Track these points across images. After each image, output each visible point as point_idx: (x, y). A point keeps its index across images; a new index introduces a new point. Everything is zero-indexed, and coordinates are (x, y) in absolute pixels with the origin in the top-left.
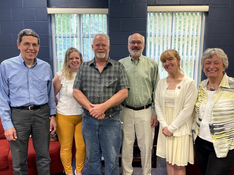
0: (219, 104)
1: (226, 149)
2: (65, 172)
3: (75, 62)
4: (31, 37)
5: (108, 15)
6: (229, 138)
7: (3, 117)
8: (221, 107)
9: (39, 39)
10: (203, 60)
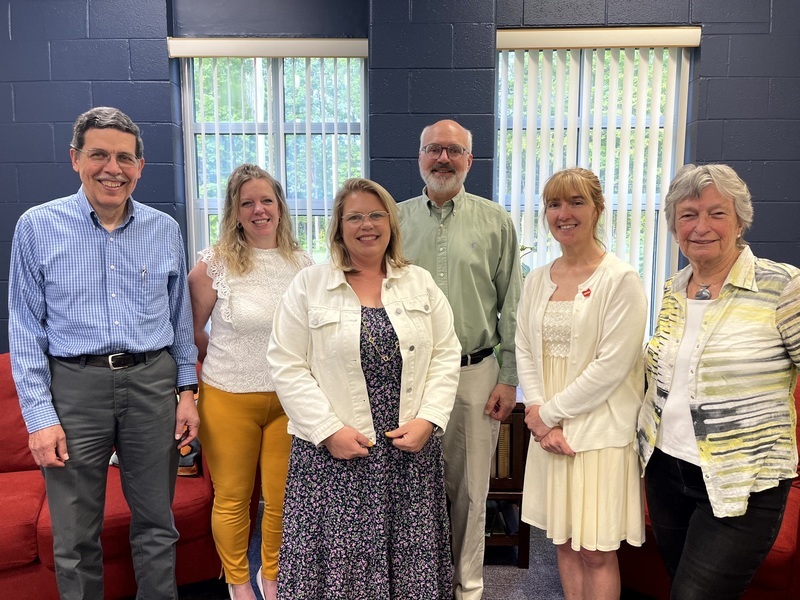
0: (724, 339)
1: (745, 487)
2: (224, 576)
3: (260, 214)
4: (113, 132)
5: (366, 61)
6: (755, 453)
7: (23, 391)
8: (727, 350)
9: (140, 140)
10: (672, 205)
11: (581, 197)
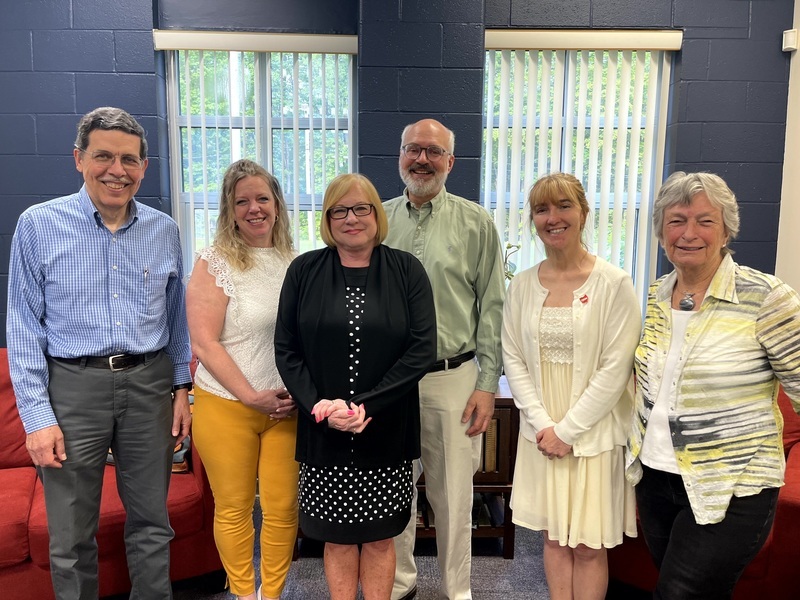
3: (254, 213)
4: (118, 134)
7: (23, 392)
10: (661, 210)
11: (569, 200)
